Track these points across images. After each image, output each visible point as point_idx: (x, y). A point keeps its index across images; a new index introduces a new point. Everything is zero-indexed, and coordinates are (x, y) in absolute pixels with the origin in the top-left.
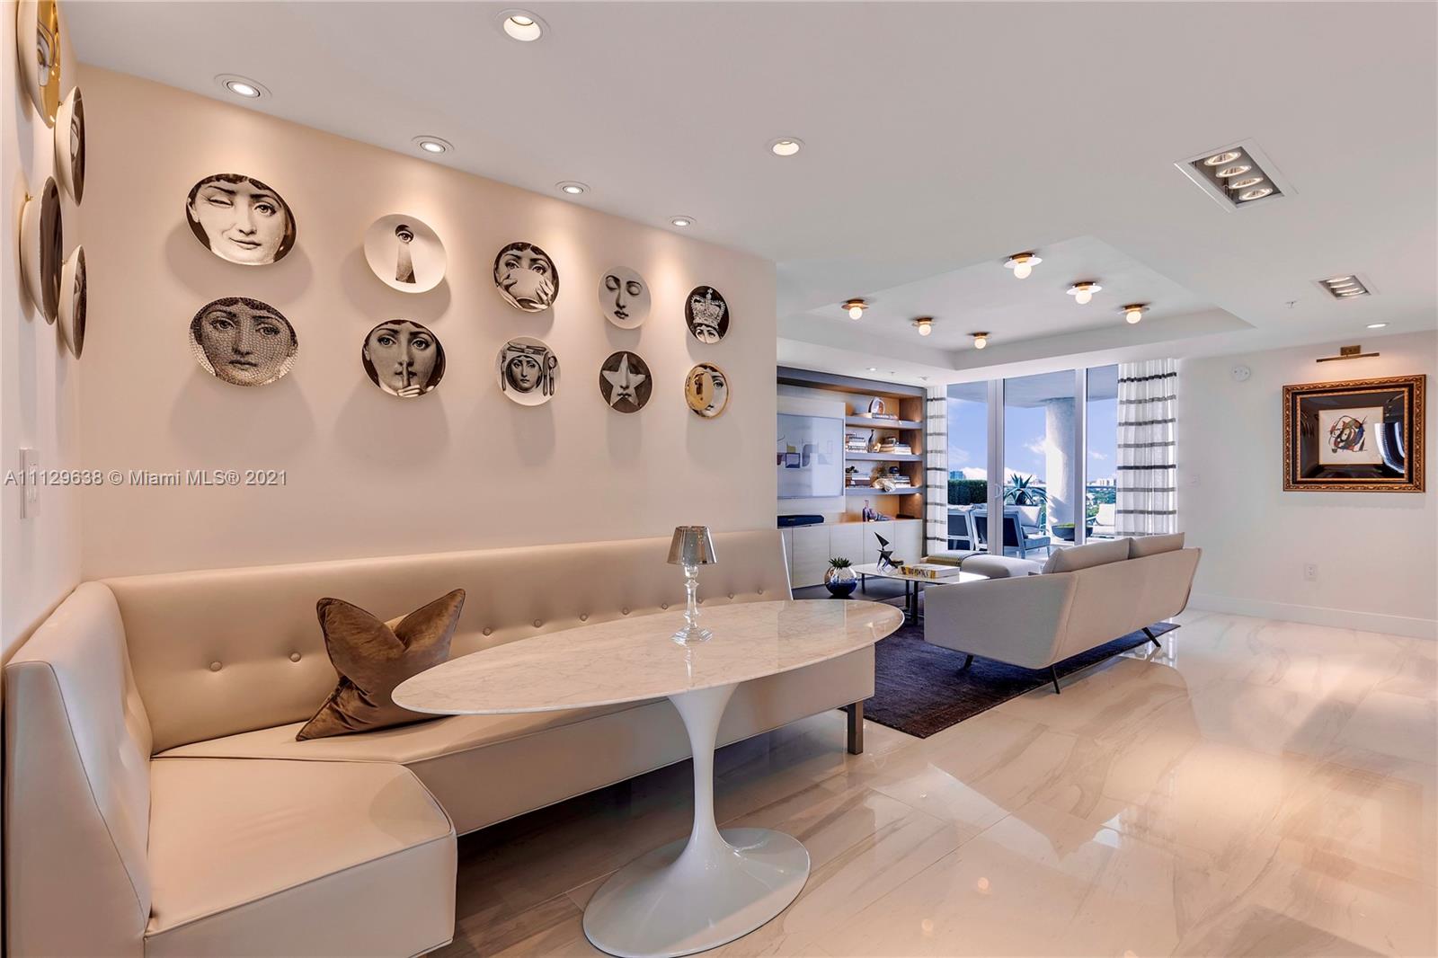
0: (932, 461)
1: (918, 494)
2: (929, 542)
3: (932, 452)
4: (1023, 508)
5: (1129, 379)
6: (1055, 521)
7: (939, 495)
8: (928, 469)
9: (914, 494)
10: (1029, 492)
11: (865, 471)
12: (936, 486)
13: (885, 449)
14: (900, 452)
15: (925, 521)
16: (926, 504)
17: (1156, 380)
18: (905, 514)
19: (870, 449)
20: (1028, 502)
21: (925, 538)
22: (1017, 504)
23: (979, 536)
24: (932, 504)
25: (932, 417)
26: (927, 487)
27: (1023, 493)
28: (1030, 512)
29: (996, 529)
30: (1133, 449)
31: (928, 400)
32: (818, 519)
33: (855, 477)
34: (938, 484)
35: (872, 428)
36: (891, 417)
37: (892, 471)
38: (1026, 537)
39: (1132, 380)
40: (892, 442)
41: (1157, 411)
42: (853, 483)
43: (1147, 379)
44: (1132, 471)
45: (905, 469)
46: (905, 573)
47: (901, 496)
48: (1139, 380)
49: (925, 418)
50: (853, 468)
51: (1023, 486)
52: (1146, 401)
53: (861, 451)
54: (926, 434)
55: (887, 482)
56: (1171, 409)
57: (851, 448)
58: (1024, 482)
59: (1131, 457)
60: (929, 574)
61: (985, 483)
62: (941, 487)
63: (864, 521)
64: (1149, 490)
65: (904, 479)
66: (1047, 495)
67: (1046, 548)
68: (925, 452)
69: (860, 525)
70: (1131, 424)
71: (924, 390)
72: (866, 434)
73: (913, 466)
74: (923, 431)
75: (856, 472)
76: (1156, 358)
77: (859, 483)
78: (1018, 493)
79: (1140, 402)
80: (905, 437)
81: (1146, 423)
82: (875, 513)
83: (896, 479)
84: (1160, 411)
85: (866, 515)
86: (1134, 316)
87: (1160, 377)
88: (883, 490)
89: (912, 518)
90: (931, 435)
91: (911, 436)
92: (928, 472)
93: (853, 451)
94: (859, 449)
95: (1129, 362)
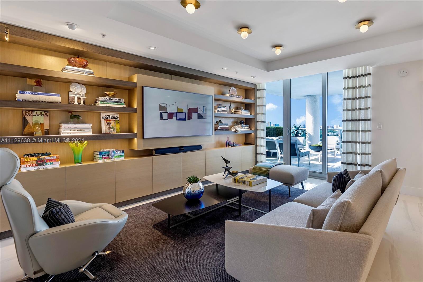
0: (260, 118)
1: (253, 133)
2: (258, 156)
3: (259, 114)
4: (298, 138)
5: (348, 77)
6: (309, 142)
7: (262, 134)
8: (257, 122)
9: (252, 133)
10: (300, 131)
11: (227, 123)
12: (261, 130)
13: (238, 112)
14: (244, 114)
15: (257, 146)
16: (257, 138)
17: (362, 77)
18: (248, 143)
19: (230, 112)
20: (300, 135)
21: (256, 154)
22: (295, 136)
23: (281, 151)
24: (259, 138)
25: (259, 98)
26: (257, 130)
27: (298, 132)
28: (301, 139)
29: (287, 148)
30: (350, 111)
31: (257, 90)
32: (199, 148)
33: (221, 126)
34: (262, 129)
35: (231, 102)
36: (239, 97)
37: (241, 123)
38: (300, 152)
39: (350, 78)
40: (241, 109)
41: (363, 92)
42: (219, 128)
43: (357, 77)
44: (350, 122)
45: (248, 122)
46: (235, 182)
47: (246, 134)
48: (354, 77)
49: (256, 99)
50: (220, 121)
51: (298, 129)
52: (356, 87)
53: (224, 113)
54: (257, 106)
55: (237, 128)
56: (368, 91)
57: (218, 111)
58: (298, 127)
59: (350, 115)
60: (248, 184)
61: (282, 128)
62: (263, 130)
63: (226, 147)
64: (359, 131)
65: (247, 127)
66: (306, 132)
67: (308, 156)
68: (256, 114)
69: (223, 149)
70: (350, 99)
71: (255, 85)
72: (228, 105)
73: (251, 120)
74: (255, 104)
75: (222, 123)
76: (362, 66)
77: (222, 129)
78: (296, 132)
79: (354, 88)
80: (248, 107)
81: (357, 98)
82: (232, 142)
83: (243, 126)
84: (364, 92)
85: (228, 144)
86: (364, 28)
87: (364, 76)
88: (235, 132)
89: (251, 144)
90: (259, 106)
91: (250, 107)
92: (258, 123)
93: (220, 112)
94: (223, 112)
95: (348, 68)
